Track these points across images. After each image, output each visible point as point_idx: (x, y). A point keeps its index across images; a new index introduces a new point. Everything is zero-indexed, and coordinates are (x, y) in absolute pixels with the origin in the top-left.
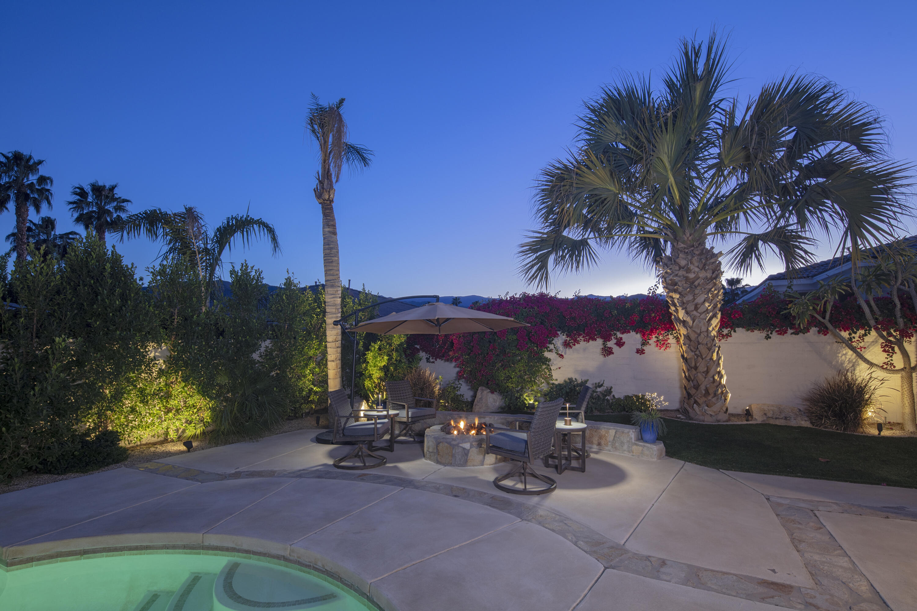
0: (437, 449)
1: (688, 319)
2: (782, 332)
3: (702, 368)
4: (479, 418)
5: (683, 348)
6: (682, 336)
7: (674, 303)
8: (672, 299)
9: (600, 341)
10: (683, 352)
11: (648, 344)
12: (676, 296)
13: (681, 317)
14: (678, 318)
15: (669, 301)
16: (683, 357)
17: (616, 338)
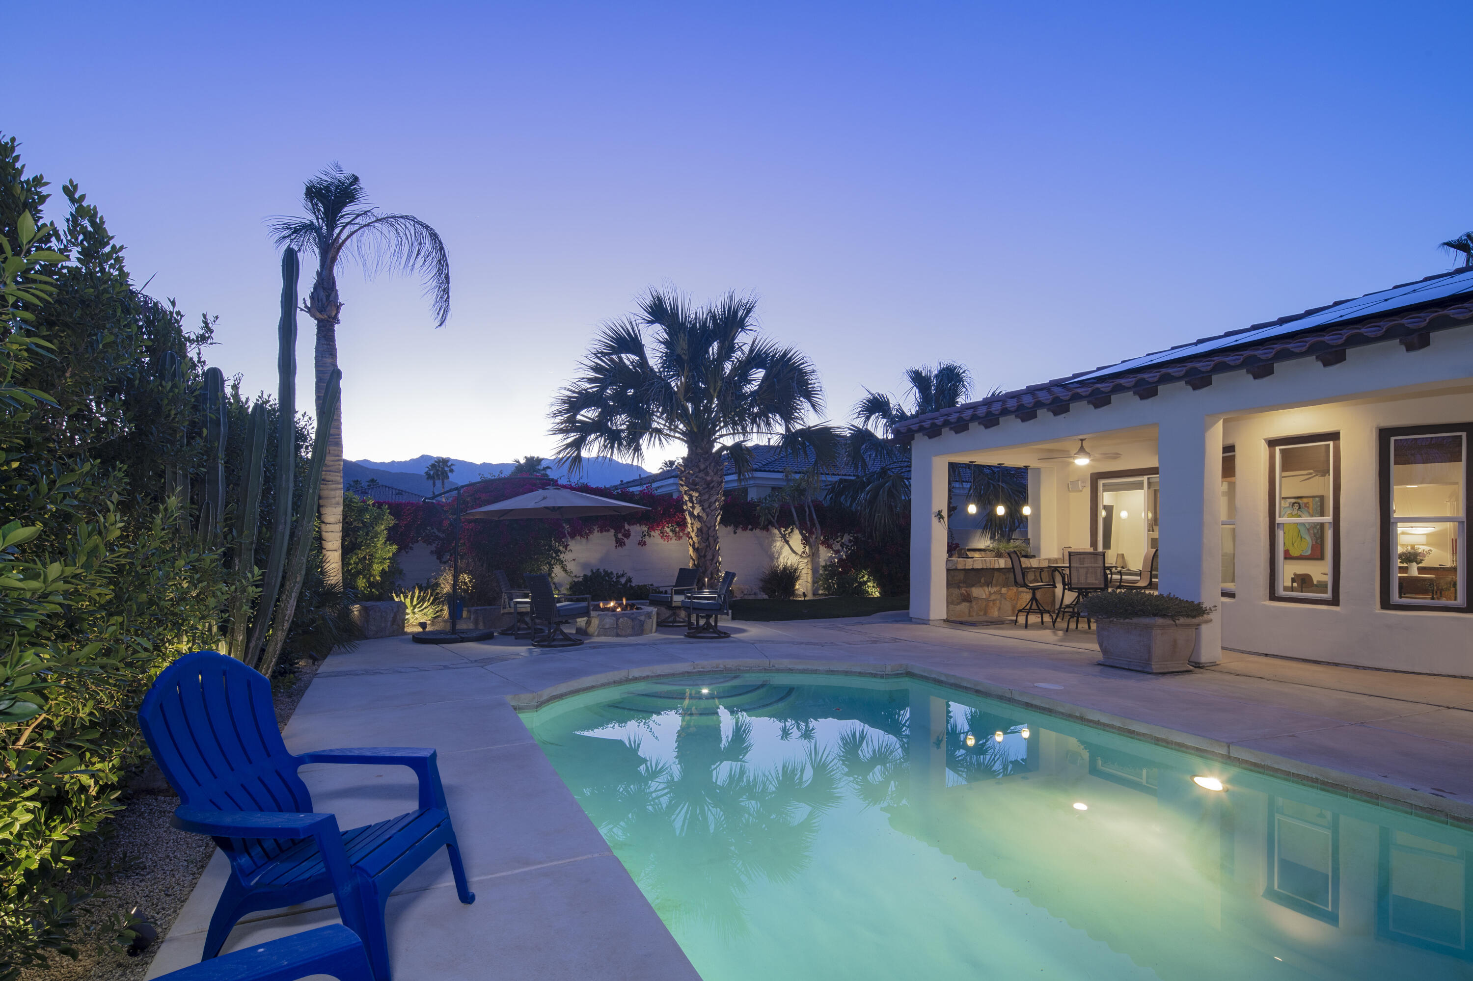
0: (617, 624)
1: (704, 516)
2: (745, 529)
3: (709, 557)
4: (627, 600)
5: (695, 539)
6: (695, 529)
7: (691, 501)
8: (691, 497)
9: (612, 532)
10: (694, 543)
11: (650, 536)
12: (695, 494)
13: (696, 513)
14: (693, 513)
15: (686, 498)
16: (694, 547)
17: (625, 530)
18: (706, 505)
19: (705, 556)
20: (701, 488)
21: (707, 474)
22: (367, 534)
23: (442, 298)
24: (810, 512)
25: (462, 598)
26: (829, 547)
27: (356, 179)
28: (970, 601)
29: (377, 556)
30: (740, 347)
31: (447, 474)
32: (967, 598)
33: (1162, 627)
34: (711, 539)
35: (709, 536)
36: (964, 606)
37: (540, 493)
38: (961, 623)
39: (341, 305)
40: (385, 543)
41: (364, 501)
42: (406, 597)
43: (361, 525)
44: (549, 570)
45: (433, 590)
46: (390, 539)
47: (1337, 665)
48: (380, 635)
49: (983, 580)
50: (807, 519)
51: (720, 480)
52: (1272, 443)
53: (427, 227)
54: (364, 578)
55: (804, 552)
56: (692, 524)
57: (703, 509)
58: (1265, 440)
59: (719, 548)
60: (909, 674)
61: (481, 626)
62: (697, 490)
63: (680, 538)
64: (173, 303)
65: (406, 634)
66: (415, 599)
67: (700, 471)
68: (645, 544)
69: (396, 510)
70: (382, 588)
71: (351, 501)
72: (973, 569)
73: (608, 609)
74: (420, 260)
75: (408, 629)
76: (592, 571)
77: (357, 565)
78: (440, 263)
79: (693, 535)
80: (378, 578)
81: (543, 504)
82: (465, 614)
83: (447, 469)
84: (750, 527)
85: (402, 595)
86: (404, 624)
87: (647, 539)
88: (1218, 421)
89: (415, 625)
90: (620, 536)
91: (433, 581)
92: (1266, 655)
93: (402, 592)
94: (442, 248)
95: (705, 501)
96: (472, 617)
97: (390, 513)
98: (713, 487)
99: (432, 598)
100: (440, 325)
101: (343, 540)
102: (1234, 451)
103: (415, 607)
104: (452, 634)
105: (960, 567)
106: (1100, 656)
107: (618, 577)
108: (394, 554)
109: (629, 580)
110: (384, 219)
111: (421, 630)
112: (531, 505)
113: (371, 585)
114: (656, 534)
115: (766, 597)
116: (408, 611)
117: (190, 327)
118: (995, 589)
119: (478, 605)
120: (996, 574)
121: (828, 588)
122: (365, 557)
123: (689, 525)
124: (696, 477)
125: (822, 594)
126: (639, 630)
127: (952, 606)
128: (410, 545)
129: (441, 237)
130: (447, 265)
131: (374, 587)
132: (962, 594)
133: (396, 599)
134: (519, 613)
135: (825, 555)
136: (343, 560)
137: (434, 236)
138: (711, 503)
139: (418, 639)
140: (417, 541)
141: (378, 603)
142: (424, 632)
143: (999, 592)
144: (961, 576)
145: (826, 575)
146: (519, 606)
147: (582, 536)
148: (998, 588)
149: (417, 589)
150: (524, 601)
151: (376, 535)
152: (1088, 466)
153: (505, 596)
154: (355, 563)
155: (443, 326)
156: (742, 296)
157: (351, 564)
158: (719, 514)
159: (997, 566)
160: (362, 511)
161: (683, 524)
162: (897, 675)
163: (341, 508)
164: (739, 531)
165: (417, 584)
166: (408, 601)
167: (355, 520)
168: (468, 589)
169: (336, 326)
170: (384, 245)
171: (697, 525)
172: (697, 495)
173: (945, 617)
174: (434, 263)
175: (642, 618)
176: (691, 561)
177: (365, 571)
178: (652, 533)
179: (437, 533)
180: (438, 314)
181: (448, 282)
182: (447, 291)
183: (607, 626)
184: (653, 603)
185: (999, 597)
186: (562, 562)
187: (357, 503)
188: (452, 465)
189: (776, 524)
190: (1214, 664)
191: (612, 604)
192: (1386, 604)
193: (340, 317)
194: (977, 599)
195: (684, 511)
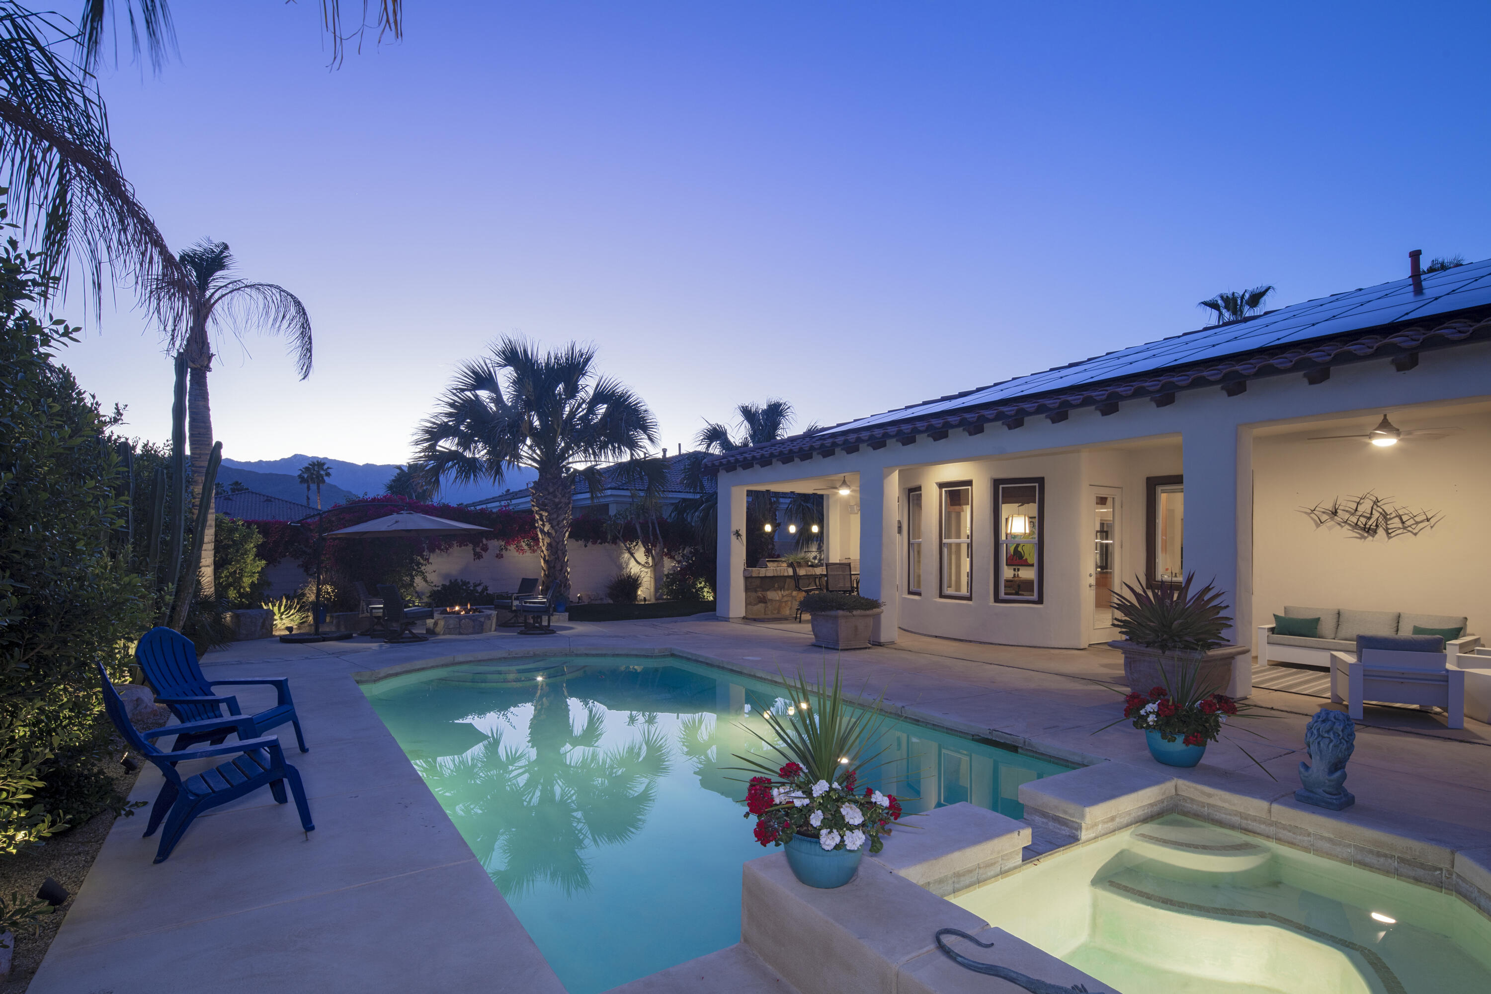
0: (460, 625)
1: (553, 532)
5: (545, 552)
6: (545, 543)
7: (541, 519)
8: (541, 516)
9: (470, 546)
10: (545, 556)
11: (507, 550)
12: (545, 514)
13: (546, 530)
14: (543, 530)
15: (537, 517)
16: (544, 559)
17: (483, 545)
18: (555, 523)
19: (554, 567)
20: (550, 508)
21: (555, 496)
22: (237, 551)
23: (305, 355)
24: (654, 528)
25: (325, 606)
26: (672, 558)
27: (226, 247)
28: (765, 602)
29: (247, 570)
30: (583, 388)
31: (323, 477)
32: (763, 600)
33: (846, 617)
34: (559, 552)
35: (558, 550)
36: (761, 606)
37: (395, 516)
38: (755, 620)
39: (213, 355)
40: (254, 559)
41: (234, 522)
42: (274, 605)
43: (231, 543)
44: (411, 581)
45: (299, 600)
46: (259, 555)
47: (970, 641)
48: (250, 637)
49: (776, 586)
50: (651, 533)
51: (567, 501)
52: (941, 485)
53: (292, 296)
54: (234, 589)
55: (646, 563)
56: (543, 539)
57: (552, 526)
58: (937, 483)
59: (568, 560)
60: (673, 655)
61: (343, 629)
62: (546, 511)
63: (534, 551)
64: (94, 397)
65: (275, 636)
66: (283, 608)
67: (549, 494)
68: (502, 556)
69: (264, 528)
70: (251, 598)
71: (221, 522)
72: (766, 577)
73: (454, 613)
74: (285, 323)
75: (276, 633)
76: (451, 581)
77: (228, 578)
78: (303, 328)
79: (544, 548)
80: (248, 589)
81: (394, 527)
82: (328, 620)
83: (322, 472)
84: (599, 541)
85: (270, 604)
86: (272, 628)
87: (504, 552)
88: (894, 472)
89: (283, 630)
90: (478, 550)
91: (300, 591)
92: (936, 637)
93: (270, 602)
94: (305, 314)
95: (553, 519)
96: (334, 622)
97: (259, 532)
98: (561, 507)
99: (298, 607)
100: (304, 379)
101: (215, 556)
102: (921, 490)
103: (282, 614)
104: (315, 635)
105: (754, 575)
106: (814, 641)
107: (476, 586)
108: (262, 568)
109: (486, 588)
110: (254, 285)
111: (288, 633)
112: (384, 528)
113: (241, 595)
114: (512, 547)
115: (611, 601)
116: (276, 617)
117: (106, 411)
118: (787, 592)
119: (340, 612)
120: (788, 580)
121: (670, 592)
122: (235, 572)
123: (541, 540)
124: (546, 499)
125: (665, 599)
126: (480, 628)
127: (750, 607)
128: (278, 559)
129: (304, 304)
130: (310, 328)
131: (243, 598)
132: (758, 597)
133: (265, 607)
134: (376, 617)
135: (669, 565)
136: (215, 574)
137: (298, 303)
138: (559, 521)
139: (284, 639)
140: (285, 556)
141: (249, 611)
142: (291, 635)
143: (790, 595)
144: (758, 582)
145: (668, 582)
146: (374, 611)
147: (442, 550)
148: (790, 591)
149: (284, 598)
150: (378, 606)
151: (246, 552)
152: (849, 495)
153: (363, 604)
154: (226, 576)
155: (306, 379)
156: (581, 346)
157: (222, 578)
158: (567, 530)
159: (786, 574)
160: (231, 531)
161: (537, 540)
162: (664, 656)
163: (214, 530)
164: (590, 544)
165: (285, 595)
166: (276, 609)
167: (225, 539)
168: (331, 596)
169: (208, 373)
170: (253, 306)
171: (547, 540)
172: (546, 514)
173: (743, 614)
174: (298, 326)
175: (482, 619)
176: (543, 572)
177: (236, 582)
178: (509, 547)
179: (304, 549)
180: (302, 369)
181: (311, 343)
182: (310, 350)
183: (451, 626)
184: (496, 608)
185: (790, 599)
186: (423, 573)
187: (227, 524)
188: (328, 468)
189: (621, 539)
190: (893, 643)
191: (457, 608)
192: (997, 600)
193: (211, 365)
194: (771, 600)
195: (536, 528)
